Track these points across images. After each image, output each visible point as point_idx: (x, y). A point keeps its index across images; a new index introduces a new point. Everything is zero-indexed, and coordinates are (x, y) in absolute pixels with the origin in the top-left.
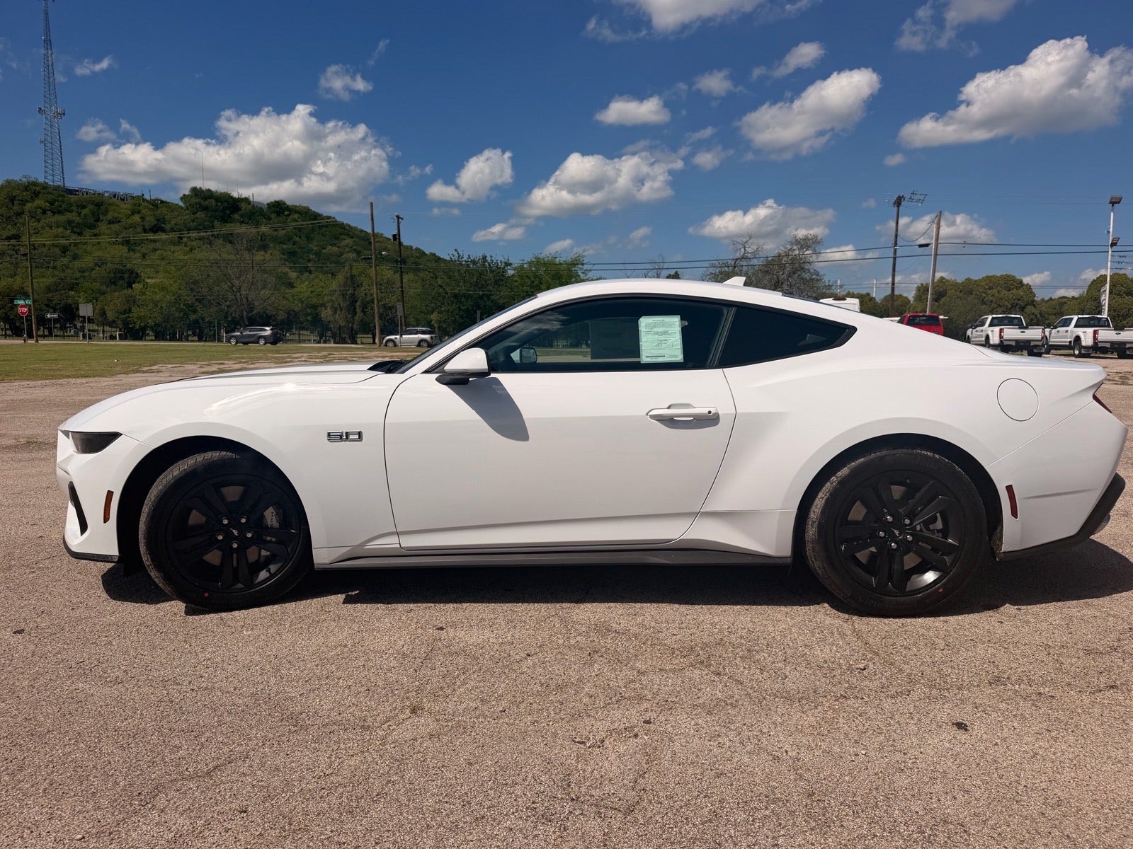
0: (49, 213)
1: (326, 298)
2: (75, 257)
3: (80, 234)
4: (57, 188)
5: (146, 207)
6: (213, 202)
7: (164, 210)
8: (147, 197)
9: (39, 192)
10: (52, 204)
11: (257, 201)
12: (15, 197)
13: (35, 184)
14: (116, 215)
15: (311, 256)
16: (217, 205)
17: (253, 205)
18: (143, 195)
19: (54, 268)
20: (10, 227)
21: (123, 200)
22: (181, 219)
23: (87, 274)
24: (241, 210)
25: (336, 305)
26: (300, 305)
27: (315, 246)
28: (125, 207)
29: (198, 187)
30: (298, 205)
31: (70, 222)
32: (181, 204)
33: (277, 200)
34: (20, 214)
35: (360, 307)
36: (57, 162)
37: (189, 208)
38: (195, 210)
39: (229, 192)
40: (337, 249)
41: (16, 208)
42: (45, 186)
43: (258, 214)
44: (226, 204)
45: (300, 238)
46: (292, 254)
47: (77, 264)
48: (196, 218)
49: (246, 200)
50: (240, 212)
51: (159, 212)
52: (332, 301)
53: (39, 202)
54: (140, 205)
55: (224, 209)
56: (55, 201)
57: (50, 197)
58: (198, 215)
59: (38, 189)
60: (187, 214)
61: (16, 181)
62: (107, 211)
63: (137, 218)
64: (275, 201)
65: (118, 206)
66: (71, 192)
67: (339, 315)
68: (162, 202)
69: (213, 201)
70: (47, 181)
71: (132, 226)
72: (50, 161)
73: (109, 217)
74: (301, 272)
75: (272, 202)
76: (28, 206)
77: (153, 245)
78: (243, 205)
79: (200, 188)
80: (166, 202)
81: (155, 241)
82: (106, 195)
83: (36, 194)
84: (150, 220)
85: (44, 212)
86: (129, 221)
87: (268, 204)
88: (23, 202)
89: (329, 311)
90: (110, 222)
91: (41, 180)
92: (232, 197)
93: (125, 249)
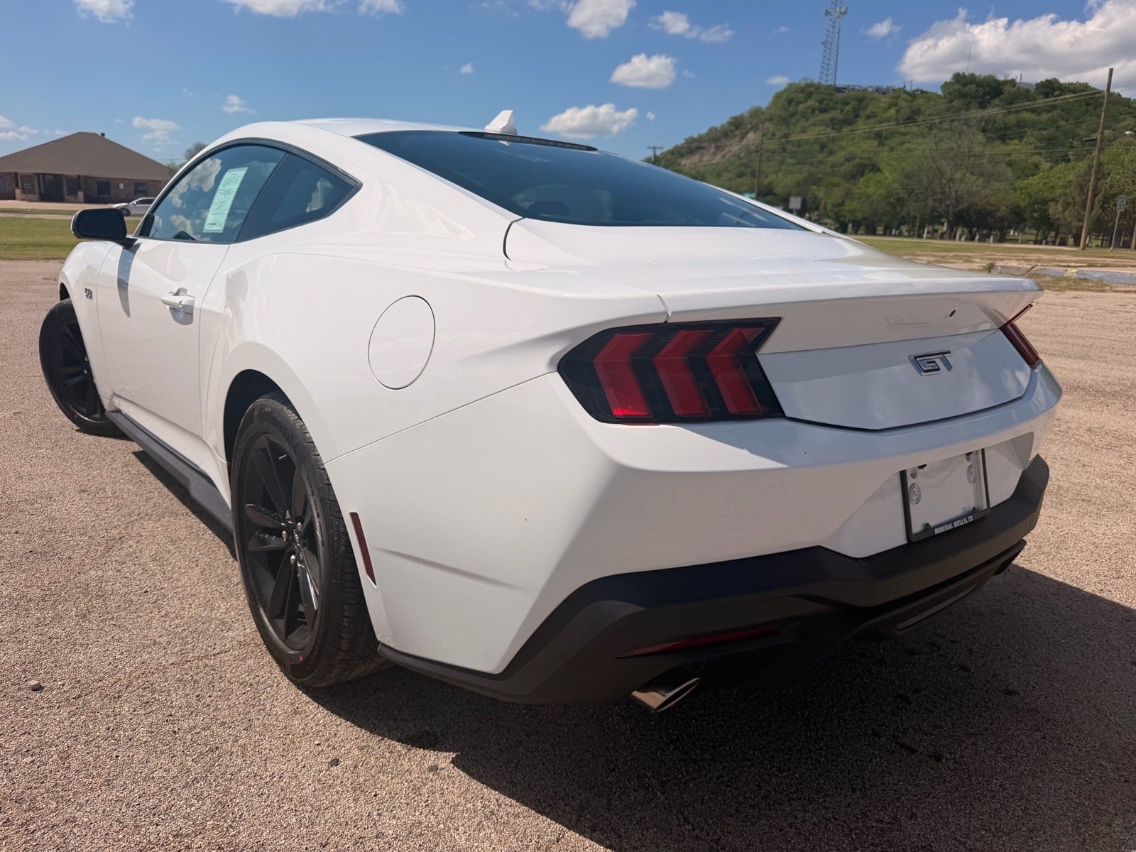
0: (817, 112)
1: (1059, 191)
2: (831, 153)
3: (839, 130)
4: (828, 87)
5: (905, 100)
6: (973, 87)
7: (920, 101)
8: (908, 89)
9: (812, 93)
10: (821, 103)
11: (1025, 81)
12: (792, 99)
13: (811, 85)
14: (874, 109)
15: (1075, 143)
16: (977, 91)
17: (1019, 87)
18: (905, 87)
19: (811, 164)
20: (784, 127)
21: (884, 93)
22: (936, 109)
23: (837, 169)
24: (1003, 93)
25: (1070, 200)
26: (1027, 200)
27: (1083, 130)
28: (885, 100)
29: (961, 73)
30: (1075, 82)
31: (833, 120)
32: (940, 93)
33: (1049, 78)
34: (792, 115)
35: (1099, 202)
36: (832, 62)
37: (947, 96)
38: (953, 98)
39: (994, 75)
40: (1111, 132)
41: (791, 109)
42: (818, 87)
43: (1022, 97)
44: (988, 89)
45: (1067, 121)
46: (1051, 142)
47: (832, 159)
48: (952, 106)
49: (1013, 82)
50: (1002, 96)
51: (916, 103)
52: (1066, 194)
53: (811, 102)
54: (898, 97)
55: (985, 94)
56: (824, 99)
57: (821, 96)
58: (954, 103)
59: (812, 89)
60: (943, 103)
61: (797, 84)
62: (867, 106)
63: (892, 111)
64: (1047, 81)
65: (878, 100)
66: (839, 90)
67: (1071, 211)
68: (923, 92)
69: (974, 85)
70: (822, 81)
71: (887, 120)
72: (827, 62)
73: (868, 111)
74: (1057, 163)
75: (1042, 82)
76: (802, 107)
77: (903, 139)
78: (1007, 89)
79: (964, 74)
80: (926, 92)
81: (904, 134)
82: (870, 90)
83: (810, 95)
84: (906, 112)
85: (813, 112)
86: (886, 115)
87: (1037, 85)
88: (799, 103)
89: (1060, 208)
90: (868, 117)
91: (816, 81)
92: (996, 80)
93: (876, 143)
